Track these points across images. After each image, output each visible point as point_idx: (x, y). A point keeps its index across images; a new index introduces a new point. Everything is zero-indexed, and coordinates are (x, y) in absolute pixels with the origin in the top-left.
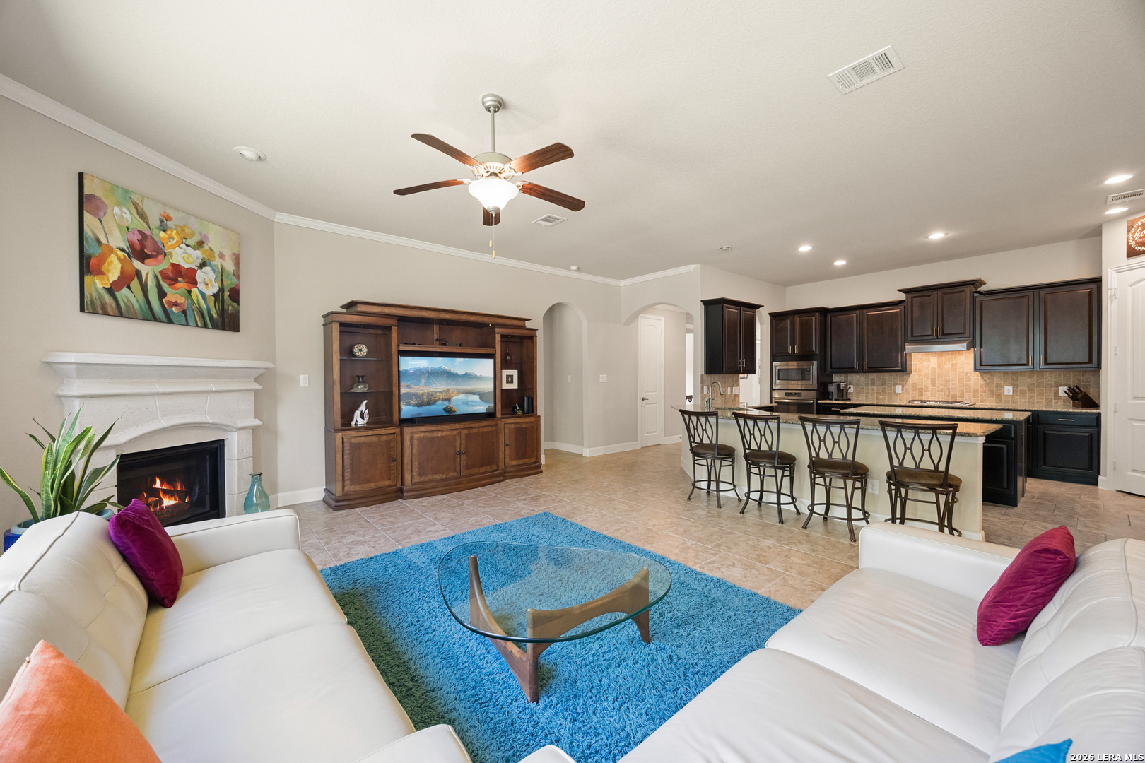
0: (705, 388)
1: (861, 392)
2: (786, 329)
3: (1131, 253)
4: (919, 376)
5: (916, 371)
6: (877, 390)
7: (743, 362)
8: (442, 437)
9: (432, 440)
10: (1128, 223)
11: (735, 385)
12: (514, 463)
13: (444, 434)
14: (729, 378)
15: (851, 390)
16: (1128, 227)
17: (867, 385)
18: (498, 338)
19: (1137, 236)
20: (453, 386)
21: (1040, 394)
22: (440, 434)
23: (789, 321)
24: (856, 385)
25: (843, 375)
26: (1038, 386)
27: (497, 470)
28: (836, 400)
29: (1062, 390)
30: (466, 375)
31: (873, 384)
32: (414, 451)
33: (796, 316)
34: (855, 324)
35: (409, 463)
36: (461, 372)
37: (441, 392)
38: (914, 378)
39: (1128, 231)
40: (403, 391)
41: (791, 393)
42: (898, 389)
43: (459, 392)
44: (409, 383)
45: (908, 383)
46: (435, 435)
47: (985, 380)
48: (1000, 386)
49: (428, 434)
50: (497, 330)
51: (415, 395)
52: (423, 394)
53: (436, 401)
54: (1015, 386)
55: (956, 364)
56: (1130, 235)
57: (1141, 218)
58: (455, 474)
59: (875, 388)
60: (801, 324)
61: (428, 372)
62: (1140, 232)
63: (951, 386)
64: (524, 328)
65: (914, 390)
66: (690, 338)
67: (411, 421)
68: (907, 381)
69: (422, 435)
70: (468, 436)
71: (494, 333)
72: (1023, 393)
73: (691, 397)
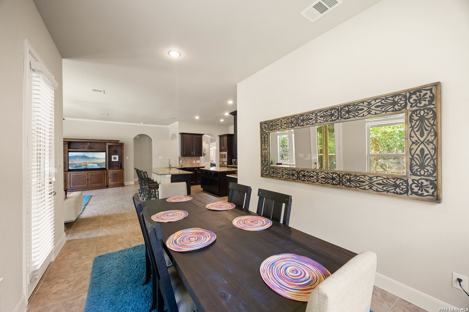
2: (222, 141)
7: (193, 153)
8: (81, 175)
9: (77, 176)
12: (112, 183)
13: (82, 174)
18: (107, 146)
20: (87, 161)
22: (80, 174)
23: (222, 138)
27: (104, 185)
30: (93, 157)
32: (71, 179)
33: (224, 137)
35: (69, 182)
36: (91, 156)
37: (84, 163)
40: (70, 163)
41: (223, 163)
43: (90, 163)
44: (72, 160)
46: (78, 174)
49: (76, 174)
50: (107, 144)
51: (74, 164)
52: (77, 164)
53: (82, 166)
58: (85, 185)
60: (225, 140)
61: (79, 157)
64: (117, 143)
67: (72, 170)
69: (74, 174)
70: (91, 175)
71: (106, 145)
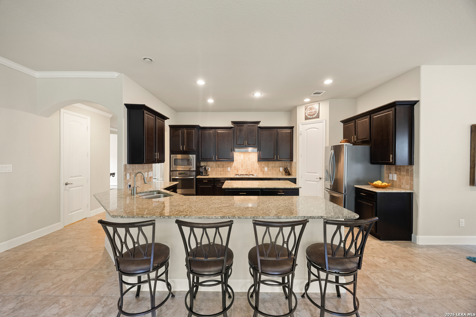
0: (128, 175)
1: (213, 171)
2: (179, 135)
3: (306, 118)
4: (237, 163)
5: (235, 161)
6: (220, 170)
7: (157, 155)
10: (305, 107)
11: (150, 170)
14: (146, 166)
15: (209, 170)
16: (305, 108)
17: (216, 167)
19: (308, 112)
21: (275, 170)
23: (180, 131)
24: (211, 167)
25: (206, 162)
26: (275, 167)
28: (204, 176)
29: (281, 169)
31: (219, 167)
33: (184, 129)
34: (212, 137)
38: (235, 164)
39: (305, 110)
41: (182, 173)
42: (229, 168)
45: (233, 166)
47: (259, 165)
48: (263, 167)
54: (268, 167)
55: (250, 158)
56: (306, 111)
57: (309, 105)
59: (220, 169)
60: (187, 134)
62: (309, 110)
63: (248, 167)
65: (235, 169)
66: (114, 138)
68: (232, 165)
72: (270, 170)
73: (114, 174)
